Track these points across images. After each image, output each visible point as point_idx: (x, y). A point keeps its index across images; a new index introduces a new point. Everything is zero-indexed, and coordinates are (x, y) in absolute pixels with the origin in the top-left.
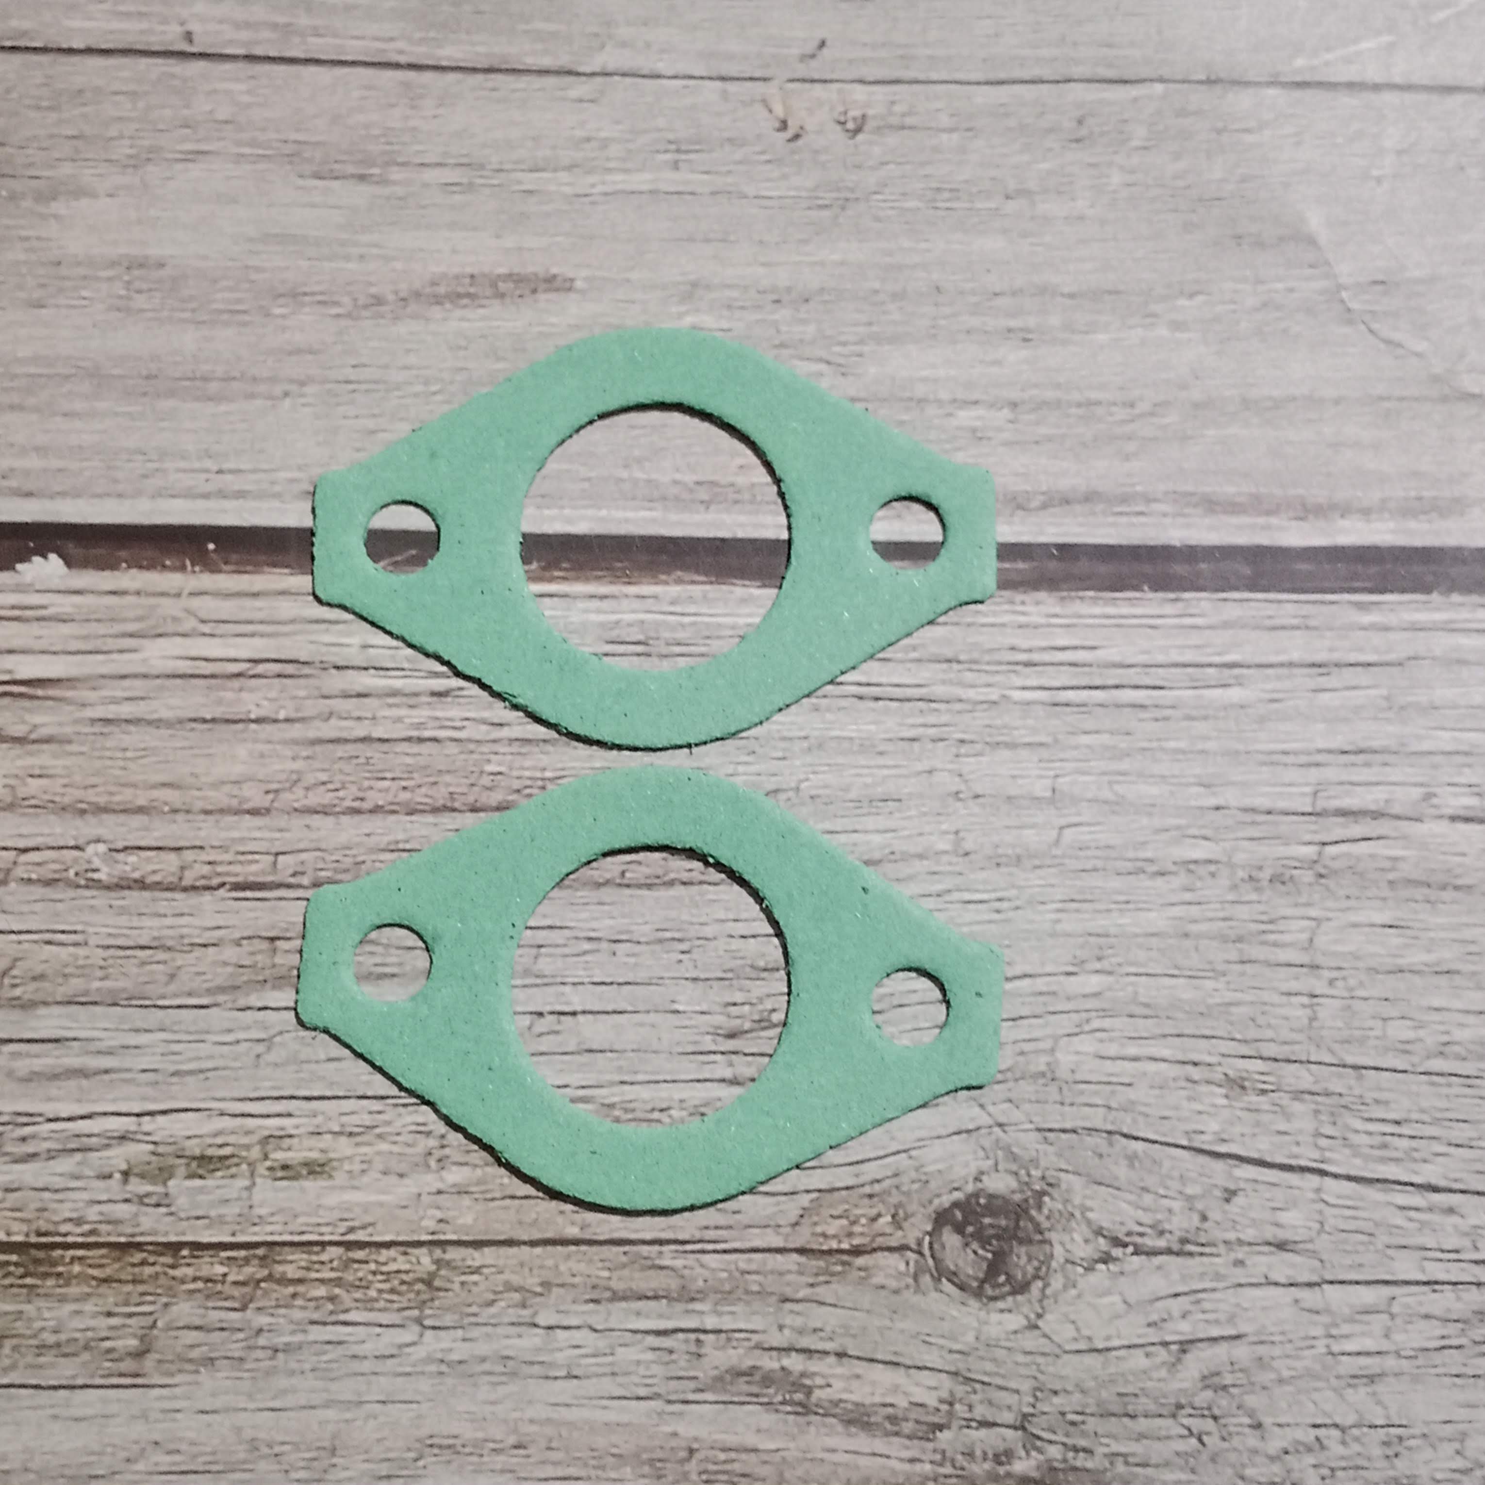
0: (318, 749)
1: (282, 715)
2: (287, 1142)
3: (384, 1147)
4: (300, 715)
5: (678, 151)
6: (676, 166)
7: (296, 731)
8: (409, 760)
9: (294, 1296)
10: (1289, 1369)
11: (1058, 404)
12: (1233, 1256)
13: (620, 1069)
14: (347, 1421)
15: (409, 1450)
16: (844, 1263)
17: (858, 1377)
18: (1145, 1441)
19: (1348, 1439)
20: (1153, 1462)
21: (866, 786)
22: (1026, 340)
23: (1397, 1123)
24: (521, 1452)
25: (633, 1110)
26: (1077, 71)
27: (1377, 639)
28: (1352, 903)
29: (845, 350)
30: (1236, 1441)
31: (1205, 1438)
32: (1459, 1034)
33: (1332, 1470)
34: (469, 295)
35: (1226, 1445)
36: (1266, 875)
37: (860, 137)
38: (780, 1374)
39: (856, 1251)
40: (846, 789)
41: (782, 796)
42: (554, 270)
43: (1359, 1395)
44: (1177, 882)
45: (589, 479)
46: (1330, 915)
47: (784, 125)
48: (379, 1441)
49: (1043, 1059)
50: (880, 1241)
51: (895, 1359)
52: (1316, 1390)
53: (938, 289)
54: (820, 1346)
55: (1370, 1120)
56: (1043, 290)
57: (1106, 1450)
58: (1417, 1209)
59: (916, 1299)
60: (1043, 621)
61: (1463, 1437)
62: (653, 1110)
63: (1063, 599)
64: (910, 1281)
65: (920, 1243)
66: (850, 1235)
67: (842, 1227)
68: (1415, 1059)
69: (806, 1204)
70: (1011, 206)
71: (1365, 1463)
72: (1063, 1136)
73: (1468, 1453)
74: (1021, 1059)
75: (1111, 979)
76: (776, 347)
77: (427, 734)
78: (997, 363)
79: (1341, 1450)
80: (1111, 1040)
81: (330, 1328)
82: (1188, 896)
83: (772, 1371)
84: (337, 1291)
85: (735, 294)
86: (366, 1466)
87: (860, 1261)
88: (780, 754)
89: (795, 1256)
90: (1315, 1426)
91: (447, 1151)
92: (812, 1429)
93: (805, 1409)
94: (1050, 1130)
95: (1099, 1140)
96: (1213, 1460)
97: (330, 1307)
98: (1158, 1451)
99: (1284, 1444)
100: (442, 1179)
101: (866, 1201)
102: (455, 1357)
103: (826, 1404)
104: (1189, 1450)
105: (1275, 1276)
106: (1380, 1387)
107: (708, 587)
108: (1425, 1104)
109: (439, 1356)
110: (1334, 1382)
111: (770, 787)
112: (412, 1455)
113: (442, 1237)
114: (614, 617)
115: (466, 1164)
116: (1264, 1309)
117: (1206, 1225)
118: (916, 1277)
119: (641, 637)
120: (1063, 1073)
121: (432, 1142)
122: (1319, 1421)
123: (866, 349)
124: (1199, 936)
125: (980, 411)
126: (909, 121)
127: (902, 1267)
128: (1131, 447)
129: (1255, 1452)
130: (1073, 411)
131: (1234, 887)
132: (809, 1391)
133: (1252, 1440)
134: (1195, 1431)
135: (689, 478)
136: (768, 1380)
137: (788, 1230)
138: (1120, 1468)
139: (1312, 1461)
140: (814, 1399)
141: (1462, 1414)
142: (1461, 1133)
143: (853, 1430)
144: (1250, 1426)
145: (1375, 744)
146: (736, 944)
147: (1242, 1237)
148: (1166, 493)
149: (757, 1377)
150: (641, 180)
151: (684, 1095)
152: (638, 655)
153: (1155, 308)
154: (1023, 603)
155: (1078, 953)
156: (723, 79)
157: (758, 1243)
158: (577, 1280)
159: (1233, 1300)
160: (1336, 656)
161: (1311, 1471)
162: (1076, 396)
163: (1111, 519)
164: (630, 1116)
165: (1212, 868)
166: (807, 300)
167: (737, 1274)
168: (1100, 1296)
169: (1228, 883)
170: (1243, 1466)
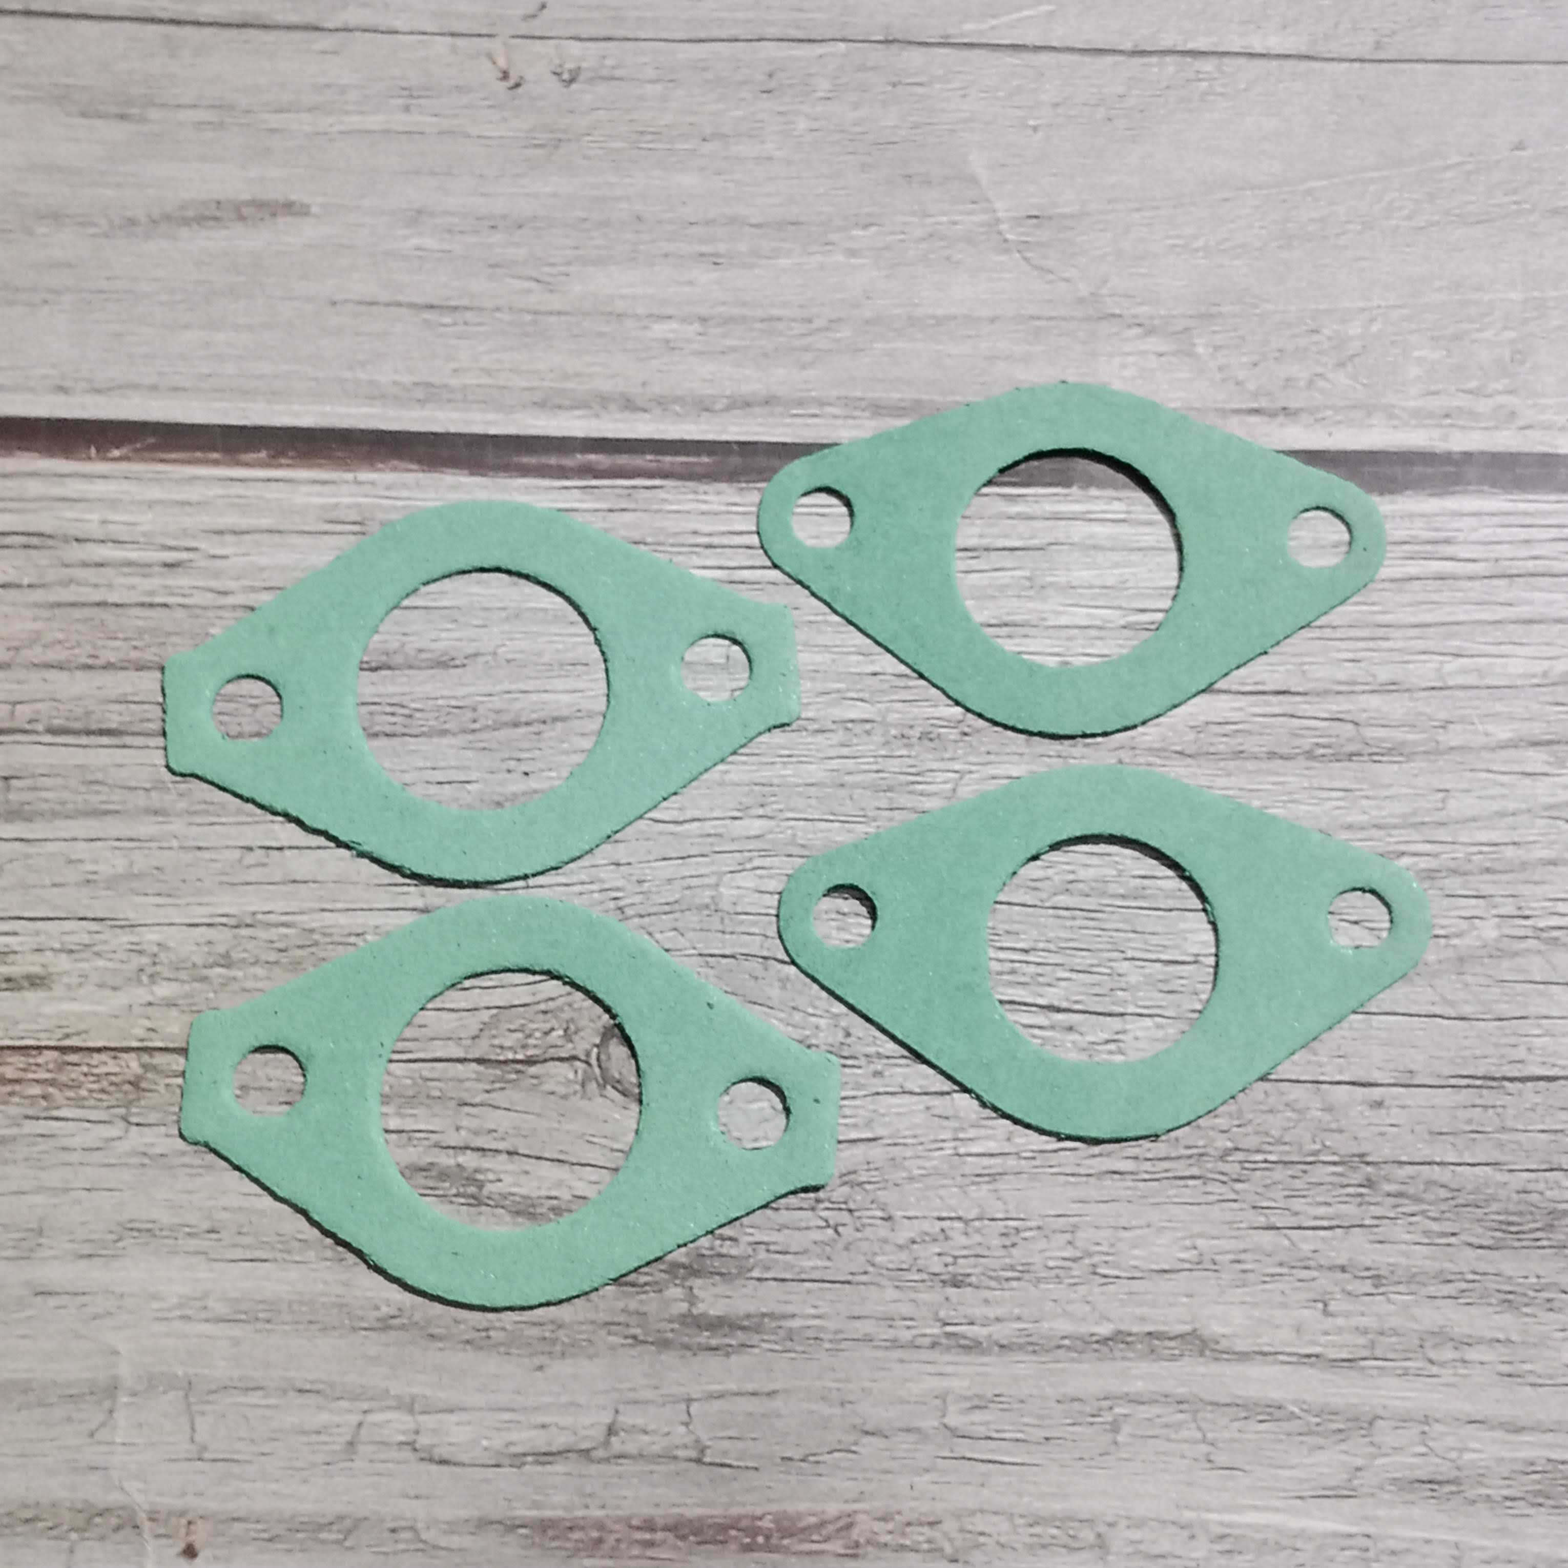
0: (57, 611)
1: (26, 581)
2: (11, 957)
3: (101, 963)
4: (42, 581)
5: (411, 96)
6: (407, 109)
7: (38, 596)
8: (140, 623)
9: (11, 1094)
10: (919, 1168)
11: (743, 319)
12: (872, 1067)
13: (321, 898)
14: (55, 1206)
15: (111, 1232)
16: (518, 1072)
17: (527, 1173)
18: (786, 1231)
19: (970, 1230)
20: (792, 1250)
21: (558, 651)
22: (716, 264)
23: (1026, 951)
24: (213, 1236)
25: (331, 935)
26: (771, 31)
27: (1022, 527)
28: (992, 758)
29: (553, 270)
30: (868, 1232)
31: (840, 1229)
32: (1083, 874)
33: (955, 1257)
34: (216, 219)
35: (859, 1235)
36: (916, 733)
37: (574, 86)
38: (455, 1170)
39: (530, 1061)
40: (539, 654)
41: (481, 660)
42: (293, 197)
43: (981, 1192)
44: (835, 738)
45: (316, 379)
46: (973, 768)
47: (505, 75)
48: (83, 1224)
49: (708, 893)
50: (552, 1052)
51: (561, 1157)
52: (943, 1186)
53: (639, 218)
54: (494, 1145)
55: (1001, 948)
56: (733, 221)
57: (751, 1239)
58: (1040, 1027)
59: (584, 1104)
60: (723, 508)
61: (1074, 1229)
62: (350, 935)
63: (742, 489)
64: (578, 1087)
65: (588, 1054)
66: (524, 1047)
67: (518, 1040)
68: (1044, 896)
69: (486, 1020)
70: (707, 148)
71: (986, 1253)
72: (724, 961)
73: (1079, 1244)
74: (688, 892)
75: (773, 823)
76: (491, 266)
77: (158, 600)
78: (690, 283)
79: (964, 1241)
80: (770, 877)
81: (42, 1122)
82: (845, 751)
83: (449, 1167)
84: (51, 1090)
85: (456, 220)
86: (70, 1246)
87: (533, 1070)
88: (481, 622)
89: (474, 1065)
90: (940, 1219)
91: (158, 968)
92: (483, 1219)
93: (477, 1201)
94: (712, 956)
95: (755, 966)
96: (847, 1248)
97: (44, 1103)
98: (797, 1241)
99: (912, 1235)
100: (153, 993)
101: (541, 1017)
102: (158, 1151)
103: (496, 1197)
104: (826, 1239)
105: (909, 1086)
106: (1000, 1185)
107: (421, 475)
108: (1051, 935)
109: (143, 1149)
110: (959, 1179)
111: (470, 651)
112: (113, 1237)
113: (150, 1044)
114: (333, 500)
115: (176, 980)
116: (898, 1114)
117: (849, 1041)
118: (583, 1085)
119: (358, 518)
120: (725, 905)
121: (145, 960)
122: (944, 1214)
123: (571, 269)
124: (855, 786)
125: (673, 325)
126: (618, 73)
127: (571, 1076)
128: (808, 357)
129: (885, 1241)
130: (758, 325)
131: (886, 743)
132: (481, 1185)
133: (883, 1231)
134: (831, 1222)
135: (407, 379)
136: (444, 1175)
137: (469, 1042)
138: (762, 1255)
139: (937, 1250)
140: (485, 1192)
141: (1075, 1208)
142: (1083, 960)
143: (520, 1220)
144: (882, 1219)
145: (1017, 618)
146: (433, 789)
147: (881, 1050)
148: (839, 398)
149: (434, 1173)
150: (375, 121)
151: (379, 922)
152: (354, 533)
153: (833, 237)
154: (705, 493)
155: (744, 800)
156: (453, 35)
157: (439, 1054)
158: (272, 1085)
159: (871, 1107)
160: (985, 542)
161: (936, 1258)
162: (759, 313)
163: (788, 420)
164: (328, 940)
165: (868, 726)
166: (520, 227)
167: (420, 1081)
168: (750, 1102)
169: (882, 740)
170: (875, 1254)
